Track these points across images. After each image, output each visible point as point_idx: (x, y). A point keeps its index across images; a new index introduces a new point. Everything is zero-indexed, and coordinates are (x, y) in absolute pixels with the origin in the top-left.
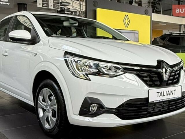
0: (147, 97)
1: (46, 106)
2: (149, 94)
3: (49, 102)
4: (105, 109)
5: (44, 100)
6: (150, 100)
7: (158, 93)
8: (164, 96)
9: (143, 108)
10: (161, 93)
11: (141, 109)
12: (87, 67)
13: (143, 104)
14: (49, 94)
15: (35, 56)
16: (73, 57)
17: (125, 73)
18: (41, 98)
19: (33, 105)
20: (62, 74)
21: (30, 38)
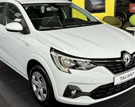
0: (113, 82)
1: (38, 84)
2: (115, 80)
3: (40, 82)
4: (82, 93)
5: (36, 80)
6: (115, 84)
7: (121, 77)
8: (125, 78)
9: (110, 89)
10: (123, 77)
11: (109, 90)
12: (68, 61)
13: (110, 87)
14: (40, 77)
15: (27, 46)
16: (57, 54)
17: (97, 66)
18: (34, 77)
19: (28, 79)
20: (49, 66)
21: (22, 30)
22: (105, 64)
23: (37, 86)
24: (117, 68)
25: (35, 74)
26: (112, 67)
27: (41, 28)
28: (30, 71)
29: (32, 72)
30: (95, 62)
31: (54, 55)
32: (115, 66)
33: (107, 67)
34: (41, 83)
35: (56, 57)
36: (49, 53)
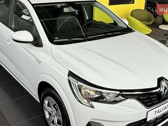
1: (52, 111)
2: (148, 115)
3: (54, 109)
5: (49, 106)
7: (156, 112)
8: (161, 112)
10: (159, 110)
14: (54, 104)
15: (39, 63)
16: (77, 82)
17: (127, 99)
18: (46, 102)
19: (39, 102)
20: (67, 96)
21: (32, 41)
22: (136, 96)
23: (51, 113)
24: (152, 100)
25: (48, 99)
26: (146, 99)
27: (57, 40)
28: (42, 94)
29: (43, 95)
30: (124, 94)
31: (73, 82)
32: (149, 98)
33: (139, 99)
34: (55, 112)
35: (75, 84)
36: (67, 77)
